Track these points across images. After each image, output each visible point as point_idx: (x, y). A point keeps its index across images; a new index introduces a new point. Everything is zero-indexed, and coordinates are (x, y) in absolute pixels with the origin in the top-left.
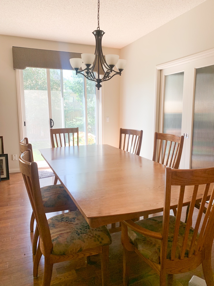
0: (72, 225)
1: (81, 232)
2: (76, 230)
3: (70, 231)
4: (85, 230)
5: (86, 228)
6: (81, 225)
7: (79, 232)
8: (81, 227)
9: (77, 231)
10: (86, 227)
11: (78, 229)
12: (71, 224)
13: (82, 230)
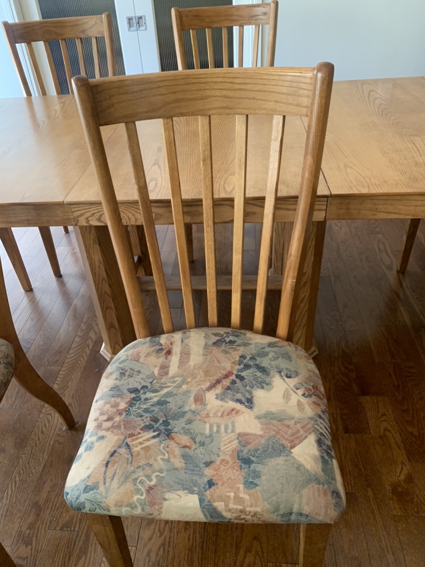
0: (204, 387)
1: (147, 399)
2: (166, 390)
3: (167, 373)
4: (147, 415)
5: (154, 420)
6: (182, 410)
7: (150, 395)
8: (171, 406)
9: (155, 391)
10: (166, 423)
11: (166, 396)
12: (208, 384)
13: (152, 406)
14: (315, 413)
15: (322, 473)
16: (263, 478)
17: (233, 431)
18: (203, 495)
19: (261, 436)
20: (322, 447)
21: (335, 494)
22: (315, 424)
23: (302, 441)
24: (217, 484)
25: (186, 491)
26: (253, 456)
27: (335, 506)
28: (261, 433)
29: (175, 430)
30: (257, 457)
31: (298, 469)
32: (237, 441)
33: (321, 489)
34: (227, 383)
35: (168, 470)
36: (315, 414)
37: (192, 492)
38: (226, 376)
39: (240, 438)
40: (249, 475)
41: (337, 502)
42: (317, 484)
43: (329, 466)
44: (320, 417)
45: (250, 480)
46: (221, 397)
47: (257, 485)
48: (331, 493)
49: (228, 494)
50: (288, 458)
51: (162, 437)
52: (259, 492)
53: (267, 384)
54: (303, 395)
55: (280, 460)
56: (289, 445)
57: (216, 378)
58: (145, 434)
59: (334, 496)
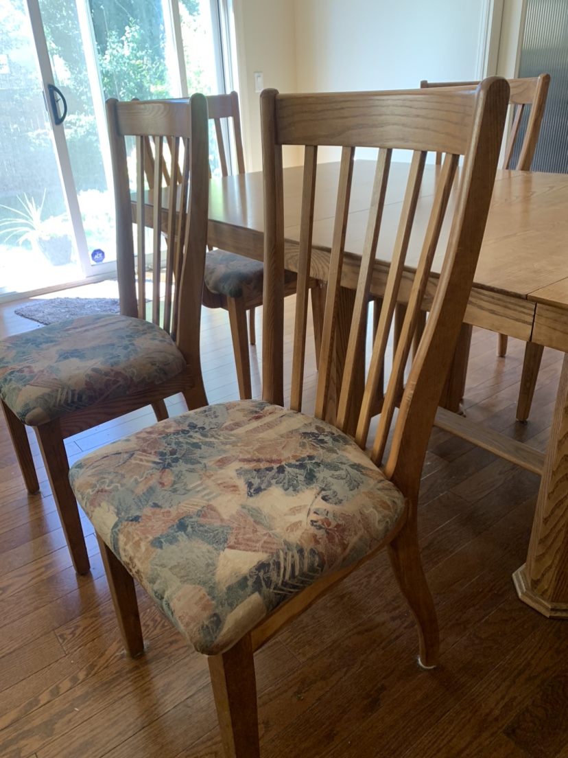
0: (241, 456)
1: (191, 437)
2: (212, 440)
3: (232, 430)
4: (174, 446)
5: (173, 452)
6: (200, 460)
7: (198, 435)
8: (198, 452)
9: (205, 436)
10: (176, 460)
11: (206, 443)
12: (248, 456)
13: (187, 443)
14: (299, 543)
15: (225, 590)
16: (173, 547)
17: (209, 500)
18: (121, 522)
19: (222, 520)
20: (259, 571)
21: (215, 618)
22: (283, 551)
23: (247, 551)
24: (139, 522)
25: (116, 510)
26: (192, 528)
27: (203, 627)
28: (225, 517)
29: (174, 469)
30: (193, 531)
31: (208, 565)
32: (200, 508)
33: (205, 599)
34: (263, 465)
35: (127, 489)
36: (297, 544)
37: (118, 514)
38: (271, 461)
39: (205, 509)
40: (168, 536)
41: (209, 626)
42: (207, 592)
43: (241, 593)
44: (301, 551)
45: (162, 540)
46: (240, 473)
47: (161, 547)
48: (212, 613)
49: (135, 536)
50: (215, 552)
51: (160, 466)
52: (155, 554)
53: (294, 490)
54: (311, 521)
55: (205, 547)
56: (232, 543)
57: (261, 456)
58: (154, 456)
59: (212, 619)
